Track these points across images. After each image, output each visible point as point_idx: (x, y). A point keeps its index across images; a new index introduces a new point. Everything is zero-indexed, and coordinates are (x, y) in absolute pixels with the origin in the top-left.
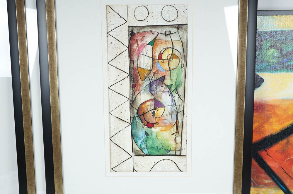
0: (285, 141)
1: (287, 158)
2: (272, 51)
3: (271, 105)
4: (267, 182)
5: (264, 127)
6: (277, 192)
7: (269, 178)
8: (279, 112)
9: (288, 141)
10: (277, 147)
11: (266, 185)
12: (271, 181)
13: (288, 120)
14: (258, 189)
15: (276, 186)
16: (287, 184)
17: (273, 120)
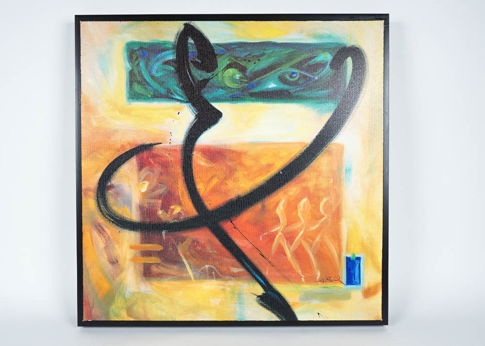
0: (258, 206)
1: (264, 233)
2: (231, 71)
3: (234, 152)
4: (235, 270)
5: (227, 184)
6: (252, 287)
7: (238, 264)
8: (247, 162)
9: (263, 207)
10: (248, 216)
11: (235, 276)
12: (242, 270)
13: (261, 175)
14: (222, 283)
15: (250, 277)
16: (266, 273)
17: (240, 174)
